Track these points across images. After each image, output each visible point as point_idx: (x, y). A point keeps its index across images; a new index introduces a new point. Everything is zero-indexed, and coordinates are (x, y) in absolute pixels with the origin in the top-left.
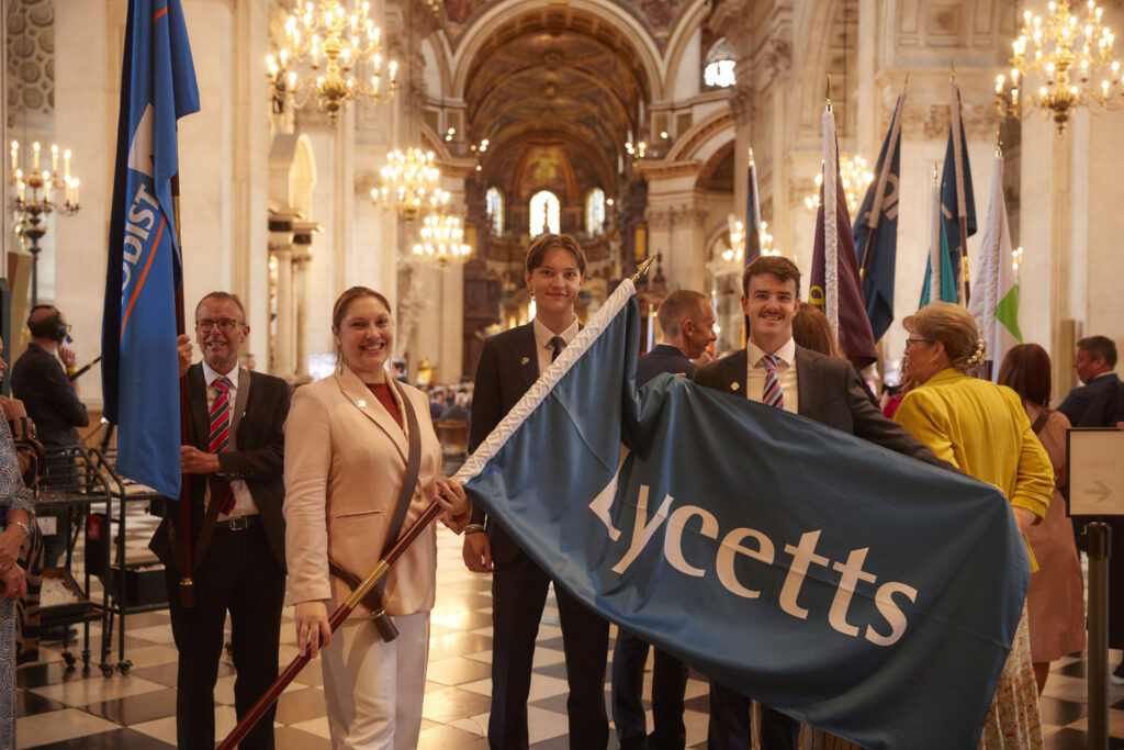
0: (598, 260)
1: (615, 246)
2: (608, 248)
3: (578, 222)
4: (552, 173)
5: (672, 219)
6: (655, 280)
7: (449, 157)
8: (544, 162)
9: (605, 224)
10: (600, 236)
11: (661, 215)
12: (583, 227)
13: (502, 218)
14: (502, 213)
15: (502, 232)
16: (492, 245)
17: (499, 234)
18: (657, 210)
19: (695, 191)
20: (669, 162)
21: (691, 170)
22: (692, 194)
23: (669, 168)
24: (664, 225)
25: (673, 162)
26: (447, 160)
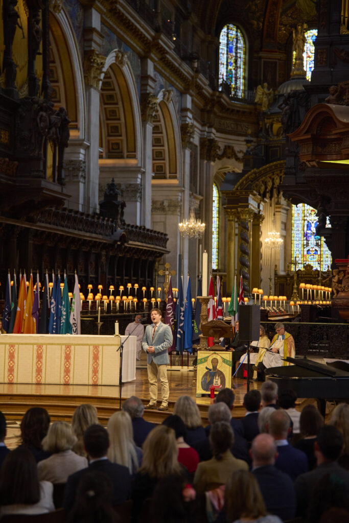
13: (244, 71)
14: (245, 64)
15: (244, 91)
16: (223, 107)
17: (240, 94)
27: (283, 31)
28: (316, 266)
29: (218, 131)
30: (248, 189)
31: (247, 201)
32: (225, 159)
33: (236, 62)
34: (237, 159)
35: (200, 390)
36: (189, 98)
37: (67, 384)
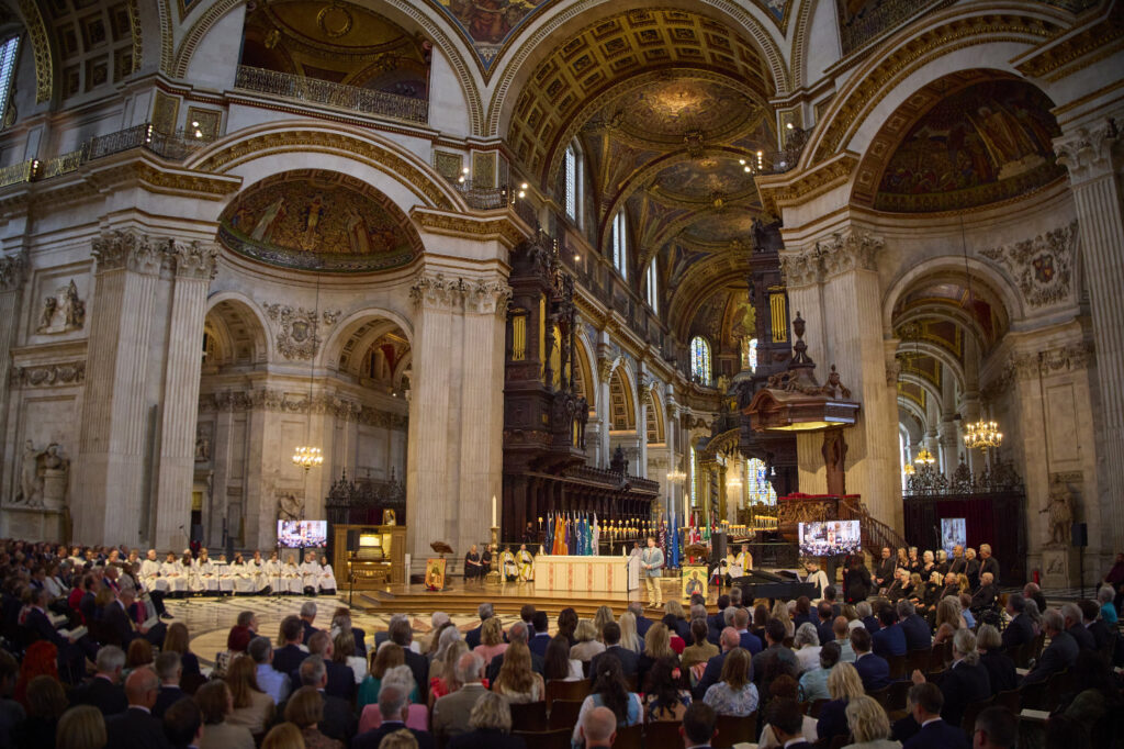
5: (822, 262)
7: (467, 209)
11: (803, 261)
13: (709, 367)
14: (709, 363)
15: (710, 381)
16: (695, 392)
17: (707, 383)
18: (797, 254)
19: (852, 208)
20: (804, 170)
21: (841, 175)
22: (847, 214)
23: (806, 181)
24: (809, 275)
25: (811, 167)
26: (464, 213)
27: (734, 341)
28: (765, 502)
29: (693, 408)
30: (715, 449)
31: (715, 457)
32: (698, 428)
33: (703, 361)
34: (707, 427)
35: (685, 595)
36: (671, 386)
37: (590, 591)
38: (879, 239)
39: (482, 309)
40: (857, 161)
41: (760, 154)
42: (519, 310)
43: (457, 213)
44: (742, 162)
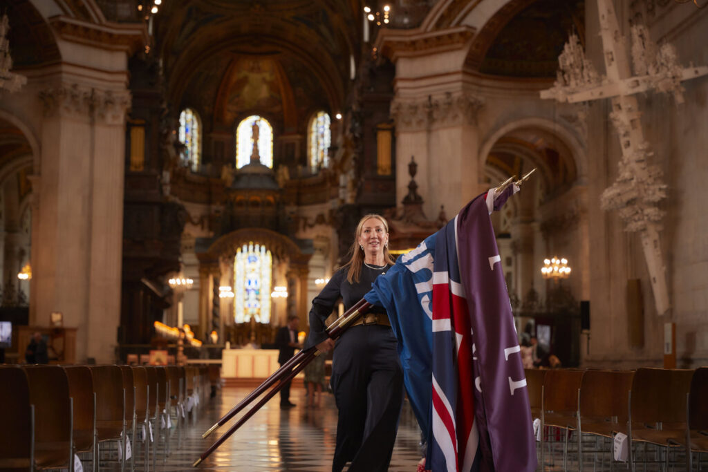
0: (324, 201)
1: (343, 180)
2: (337, 184)
3: (297, 154)
4: (264, 92)
5: (431, 114)
6: (407, 201)
7: (104, 20)
8: (254, 77)
9: (332, 150)
10: (325, 169)
11: (414, 108)
12: (304, 159)
13: (199, 147)
14: (199, 142)
15: (198, 165)
17: (195, 167)
18: (409, 101)
19: (464, 73)
20: (425, 32)
21: (458, 42)
22: (460, 77)
23: (426, 40)
24: (420, 122)
25: (432, 31)
26: (101, 24)
30: (219, 252)
33: (192, 140)
38: (481, 98)
39: (109, 120)
40: (473, 34)
41: (387, 8)
42: (138, 122)
43: (94, 23)
44: (367, 10)
